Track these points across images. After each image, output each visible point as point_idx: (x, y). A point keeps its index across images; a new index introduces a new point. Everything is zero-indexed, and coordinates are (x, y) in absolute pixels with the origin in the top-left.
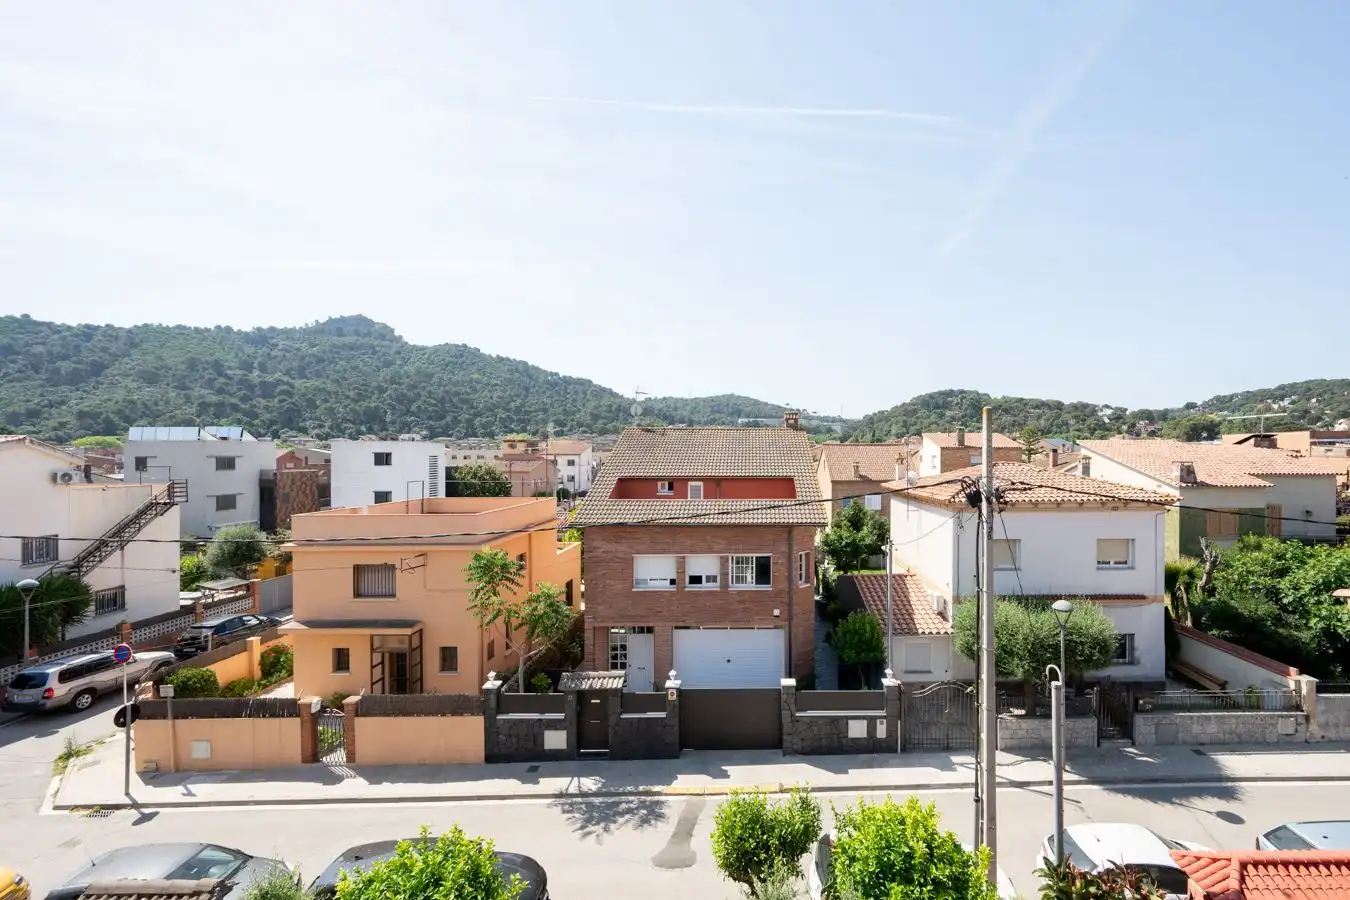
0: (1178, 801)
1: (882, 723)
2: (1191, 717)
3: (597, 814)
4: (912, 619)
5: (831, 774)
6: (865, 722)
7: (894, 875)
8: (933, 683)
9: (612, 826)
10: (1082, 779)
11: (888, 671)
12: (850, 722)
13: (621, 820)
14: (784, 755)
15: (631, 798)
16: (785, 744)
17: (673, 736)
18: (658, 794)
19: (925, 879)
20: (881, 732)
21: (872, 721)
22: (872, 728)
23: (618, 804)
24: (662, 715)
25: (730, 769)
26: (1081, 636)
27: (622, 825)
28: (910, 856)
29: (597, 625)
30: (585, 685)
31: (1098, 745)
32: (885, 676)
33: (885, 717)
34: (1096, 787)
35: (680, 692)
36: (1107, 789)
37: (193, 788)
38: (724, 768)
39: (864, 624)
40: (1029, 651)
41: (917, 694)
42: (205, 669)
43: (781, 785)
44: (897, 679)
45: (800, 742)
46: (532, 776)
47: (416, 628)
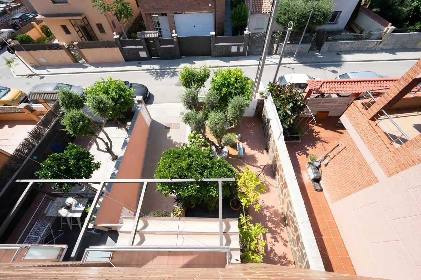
0: (322, 68)
1: (242, 47)
2: (343, 43)
3: (160, 74)
4: (261, 7)
5: (225, 62)
6: (237, 47)
7: (225, 86)
8: (260, 33)
9: (164, 77)
10: (298, 62)
11: (247, 28)
12: (232, 47)
13: (166, 76)
14: (212, 57)
15: (168, 70)
16: (212, 54)
17: (178, 52)
18: (175, 69)
19: (233, 87)
20: (242, 50)
21: (239, 46)
22: (239, 49)
23: (165, 72)
24: (173, 46)
25: (196, 62)
26: (319, 12)
27: (166, 77)
28: (229, 82)
29: (146, 13)
30: (147, 36)
31: (308, 52)
32: (245, 30)
33: (243, 45)
34: (301, 64)
35: (177, 37)
36: (304, 65)
37: (49, 70)
38: (194, 61)
39: (242, 9)
40: (297, 19)
41: (255, 37)
42: (25, 34)
43: (210, 66)
44: (249, 31)
45: (216, 53)
46: (139, 65)
47: (83, 16)
